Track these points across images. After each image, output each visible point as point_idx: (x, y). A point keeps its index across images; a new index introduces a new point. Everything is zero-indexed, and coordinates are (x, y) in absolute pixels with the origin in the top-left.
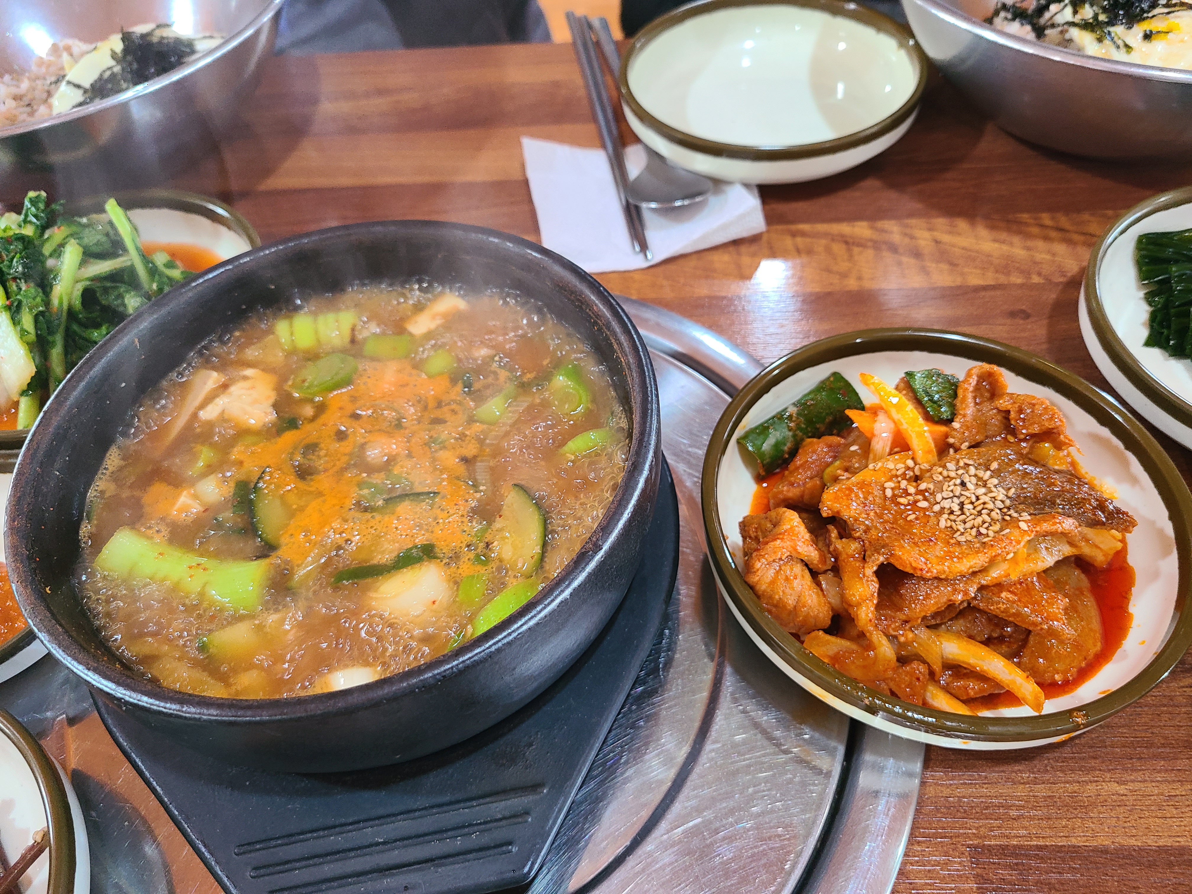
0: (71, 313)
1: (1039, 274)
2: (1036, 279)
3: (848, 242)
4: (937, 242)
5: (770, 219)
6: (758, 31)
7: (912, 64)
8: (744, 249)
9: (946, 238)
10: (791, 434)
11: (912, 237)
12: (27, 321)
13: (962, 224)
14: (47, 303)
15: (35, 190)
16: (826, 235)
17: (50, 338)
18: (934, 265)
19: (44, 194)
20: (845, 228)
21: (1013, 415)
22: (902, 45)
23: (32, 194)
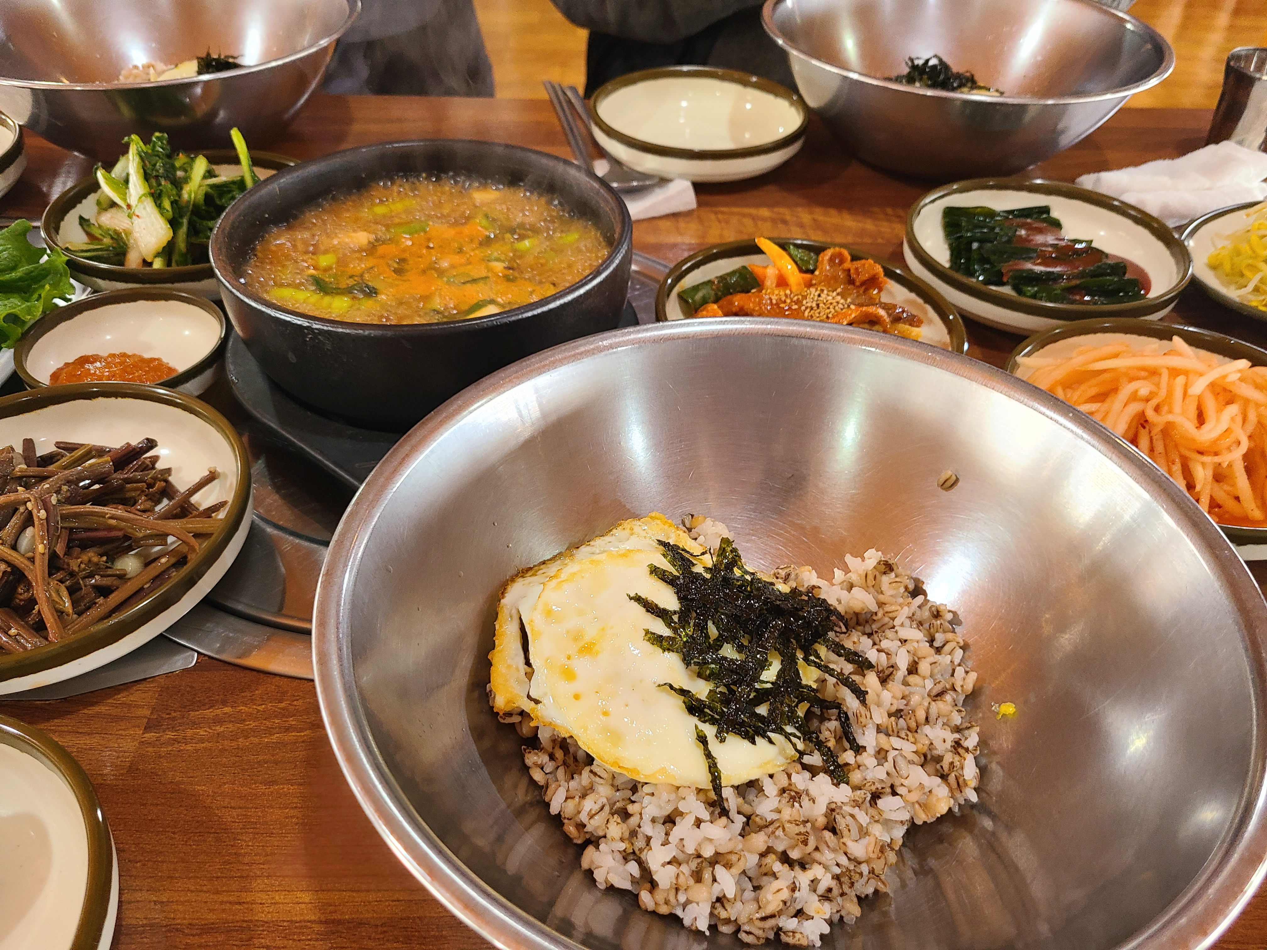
0: (196, 206)
1: (882, 238)
2: (880, 241)
3: (754, 218)
4: (814, 220)
5: (700, 204)
6: (690, 95)
7: (799, 113)
8: (681, 219)
9: (821, 218)
10: (713, 292)
11: (797, 217)
12: (167, 204)
13: (833, 212)
14: (180, 196)
15: (160, 132)
16: (739, 214)
17: (180, 220)
18: (812, 231)
19: (166, 135)
20: (753, 211)
21: (852, 271)
22: (792, 103)
23: (157, 134)
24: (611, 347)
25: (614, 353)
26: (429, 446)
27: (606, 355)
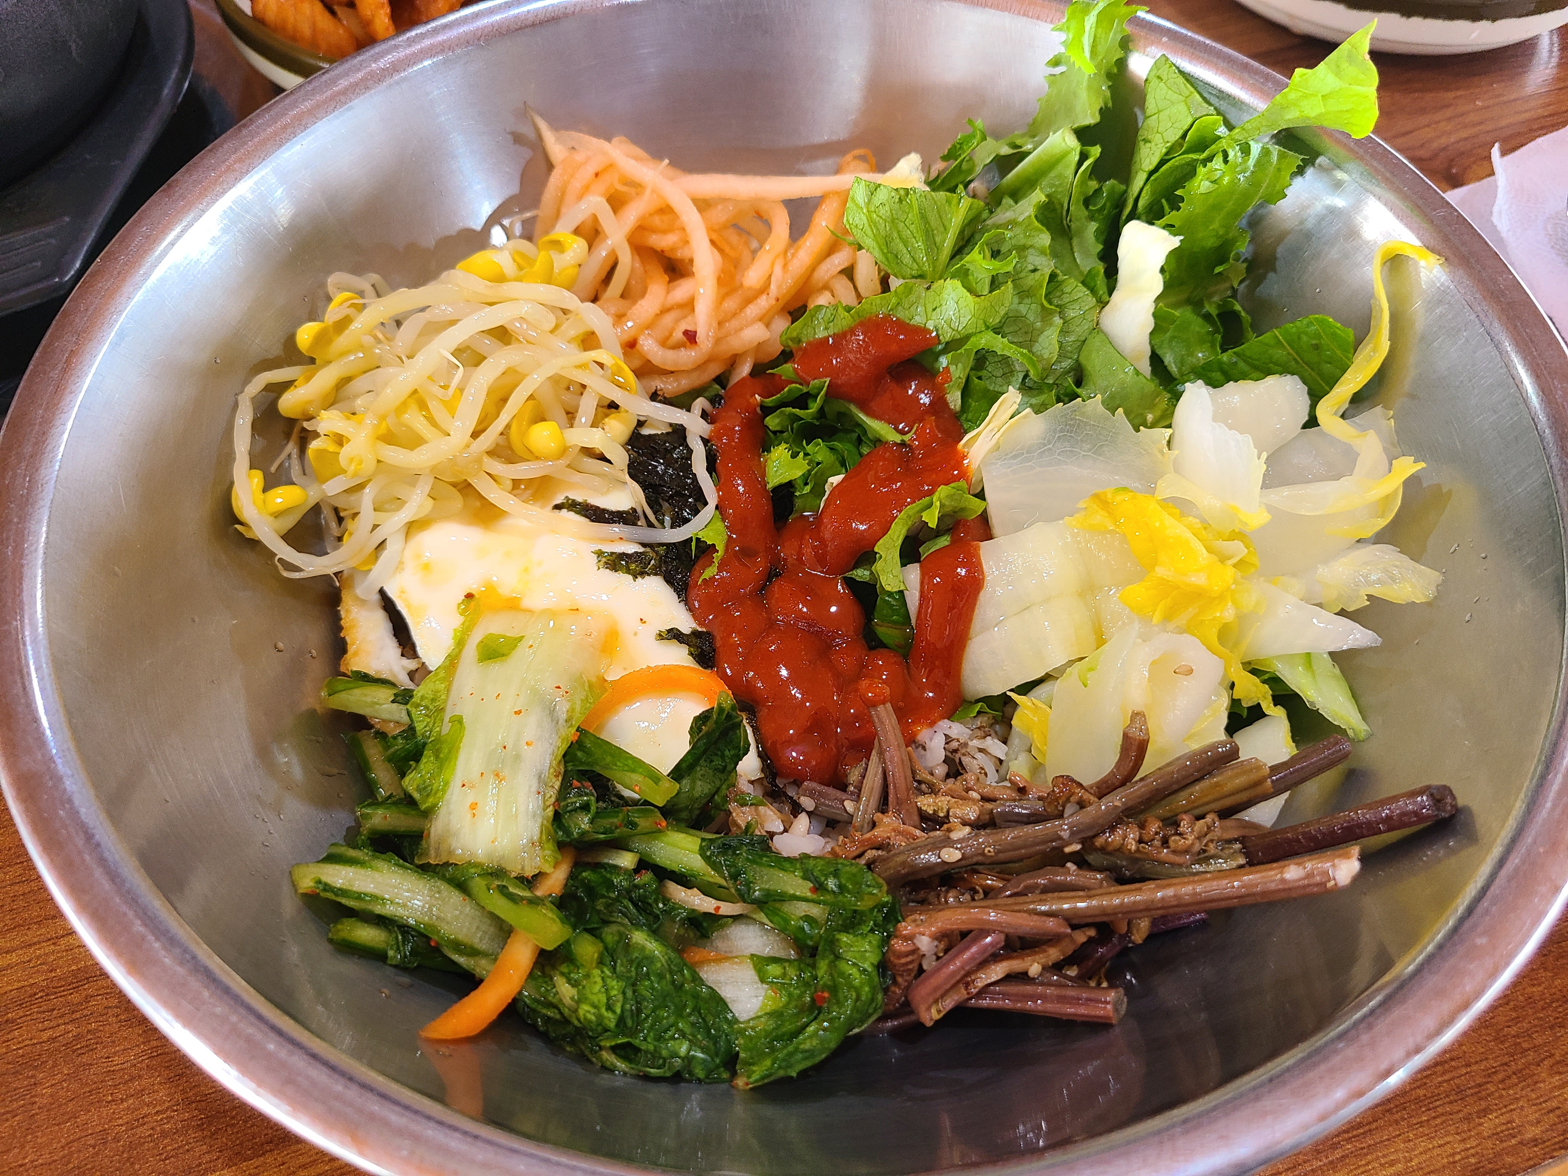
24: (395, 68)
25: (404, 79)
26: (111, 326)
27: (390, 86)
